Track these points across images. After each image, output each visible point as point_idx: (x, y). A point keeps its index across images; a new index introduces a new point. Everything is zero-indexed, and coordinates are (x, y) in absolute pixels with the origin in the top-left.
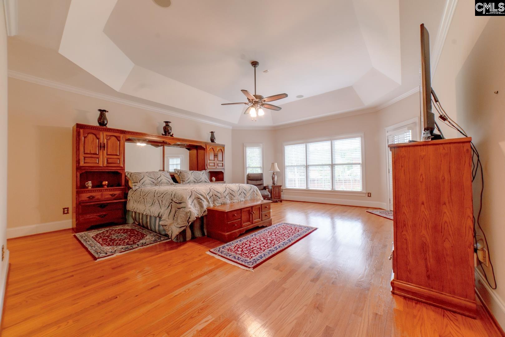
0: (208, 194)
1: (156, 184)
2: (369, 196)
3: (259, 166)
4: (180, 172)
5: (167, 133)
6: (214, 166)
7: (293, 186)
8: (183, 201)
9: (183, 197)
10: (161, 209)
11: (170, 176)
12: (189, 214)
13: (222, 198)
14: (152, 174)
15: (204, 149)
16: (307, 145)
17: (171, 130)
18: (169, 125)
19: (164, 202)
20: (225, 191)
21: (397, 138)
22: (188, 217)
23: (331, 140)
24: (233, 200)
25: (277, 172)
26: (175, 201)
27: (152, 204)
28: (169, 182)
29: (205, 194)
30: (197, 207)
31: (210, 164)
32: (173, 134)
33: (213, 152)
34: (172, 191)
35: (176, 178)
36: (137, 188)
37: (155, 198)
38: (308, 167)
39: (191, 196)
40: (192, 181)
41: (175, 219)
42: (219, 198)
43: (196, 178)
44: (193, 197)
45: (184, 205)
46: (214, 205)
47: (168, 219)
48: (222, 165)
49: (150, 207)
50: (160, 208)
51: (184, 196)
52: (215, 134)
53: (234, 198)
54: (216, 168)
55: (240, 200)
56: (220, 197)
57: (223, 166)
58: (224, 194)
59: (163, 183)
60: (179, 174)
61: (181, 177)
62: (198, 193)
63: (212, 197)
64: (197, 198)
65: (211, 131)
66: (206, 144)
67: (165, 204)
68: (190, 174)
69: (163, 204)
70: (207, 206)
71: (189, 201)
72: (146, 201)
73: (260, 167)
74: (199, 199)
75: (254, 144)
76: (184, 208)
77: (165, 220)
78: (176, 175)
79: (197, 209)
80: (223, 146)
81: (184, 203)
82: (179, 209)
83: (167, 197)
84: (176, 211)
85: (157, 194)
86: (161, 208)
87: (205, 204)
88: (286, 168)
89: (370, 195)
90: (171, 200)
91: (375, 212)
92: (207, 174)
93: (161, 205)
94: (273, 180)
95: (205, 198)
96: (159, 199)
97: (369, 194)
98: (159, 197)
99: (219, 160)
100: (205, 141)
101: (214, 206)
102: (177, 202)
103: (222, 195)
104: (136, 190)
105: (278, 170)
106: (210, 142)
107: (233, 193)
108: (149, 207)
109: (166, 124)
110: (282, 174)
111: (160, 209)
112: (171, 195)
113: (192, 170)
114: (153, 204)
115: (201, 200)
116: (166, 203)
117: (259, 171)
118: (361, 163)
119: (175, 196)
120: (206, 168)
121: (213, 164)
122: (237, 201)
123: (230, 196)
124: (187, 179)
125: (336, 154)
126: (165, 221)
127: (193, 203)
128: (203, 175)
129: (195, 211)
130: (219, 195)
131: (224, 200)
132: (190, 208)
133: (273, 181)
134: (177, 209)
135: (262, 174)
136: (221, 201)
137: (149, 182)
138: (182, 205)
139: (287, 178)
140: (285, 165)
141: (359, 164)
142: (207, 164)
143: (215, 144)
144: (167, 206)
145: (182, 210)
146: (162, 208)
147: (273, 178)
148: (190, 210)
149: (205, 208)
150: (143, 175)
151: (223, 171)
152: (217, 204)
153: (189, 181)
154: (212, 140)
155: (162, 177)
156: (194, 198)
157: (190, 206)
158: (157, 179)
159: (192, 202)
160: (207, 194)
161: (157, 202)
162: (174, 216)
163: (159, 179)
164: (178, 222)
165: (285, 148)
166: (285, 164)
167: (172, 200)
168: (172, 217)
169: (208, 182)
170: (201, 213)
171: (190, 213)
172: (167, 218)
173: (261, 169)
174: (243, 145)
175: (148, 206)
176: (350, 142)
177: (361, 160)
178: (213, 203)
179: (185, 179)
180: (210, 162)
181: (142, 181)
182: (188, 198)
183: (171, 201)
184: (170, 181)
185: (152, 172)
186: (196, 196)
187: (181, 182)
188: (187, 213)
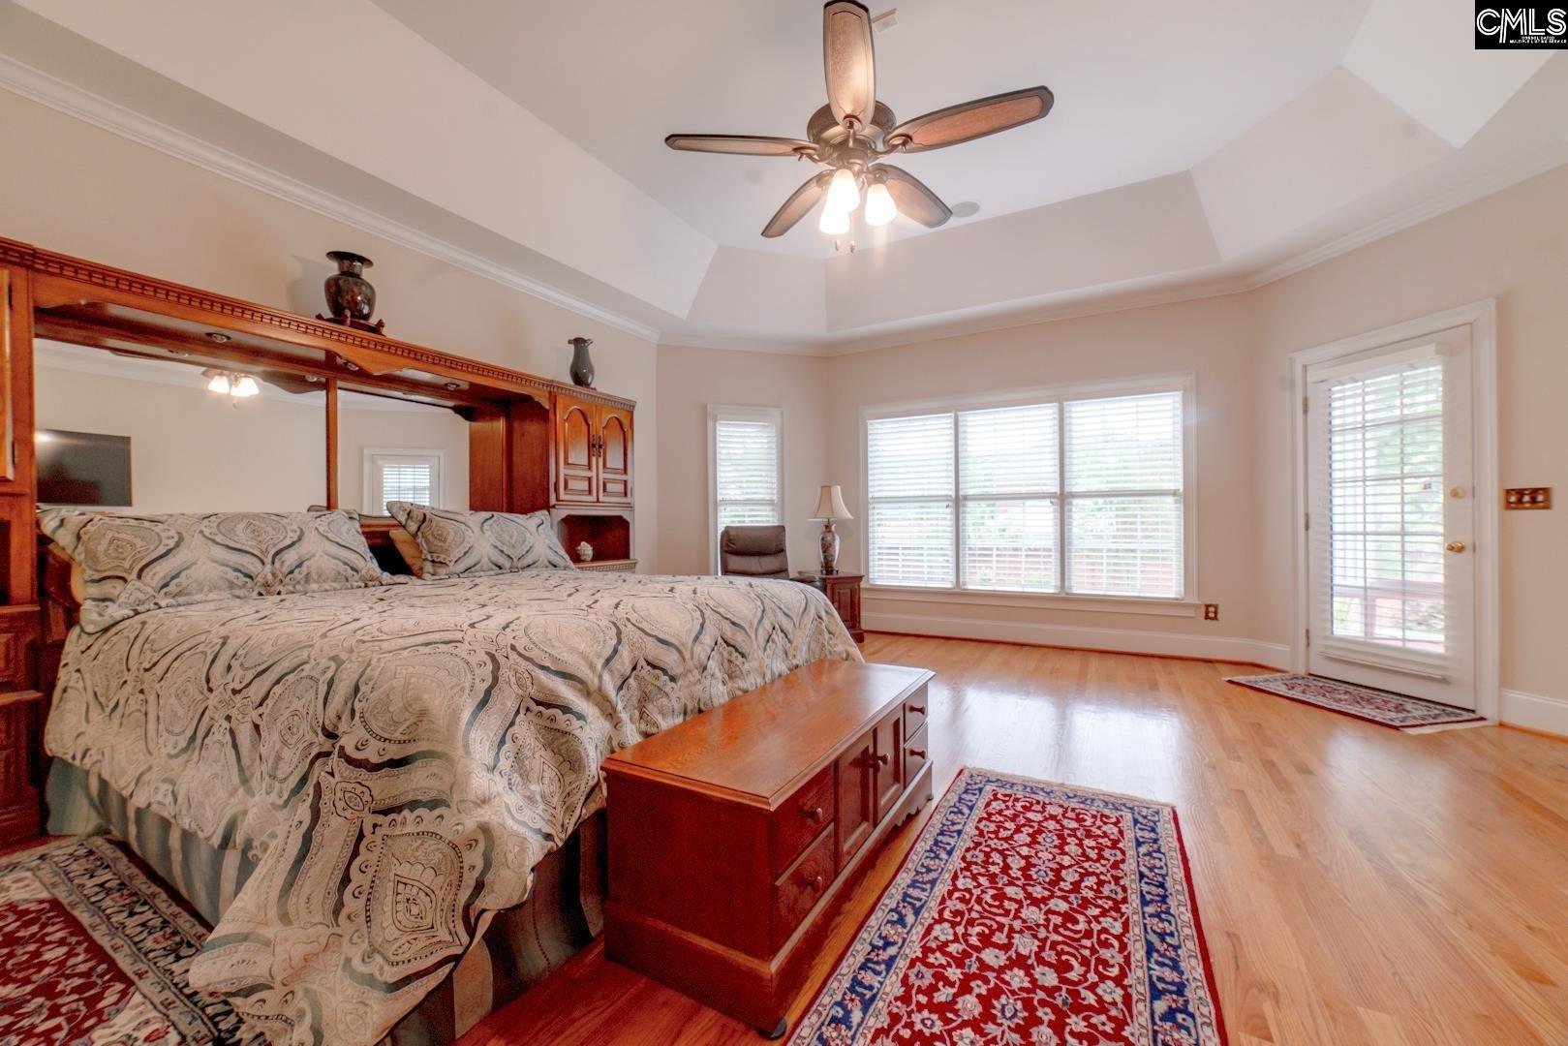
0: (608, 661)
1: (267, 585)
2: (1212, 615)
3: (767, 497)
4: (421, 517)
5: (348, 313)
6: (590, 492)
7: (926, 577)
8: (422, 746)
9: (423, 713)
10: (250, 792)
11: (363, 539)
12: (475, 858)
13: (690, 678)
14: (242, 526)
15: (540, 414)
16: (960, 418)
17: (370, 302)
18: (358, 276)
19: (271, 739)
20: (700, 633)
21: (1360, 391)
22: (470, 880)
23: (1061, 400)
24: (742, 676)
25: (842, 523)
26: (350, 751)
27: (193, 738)
28: (353, 569)
29: (592, 666)
30: (534, 775)
31: (573, 485)
32: (380, 324)
33: (584, 428)
34: (334, 658)
35: (400, 546)
36: (115, 611)
37: (213, 700)
38: (964, 506)
39: (488, 693)
40: (485, 561)
41: (352, 905)
42: (673, 679)
43: (505, 549)
44: (507, 699)
45: (434, 783)
46: (643, 727)
47: (285, 919)
48: (620, 488)
49: (176, 763)
50: (236, 779)
51: (437, 704)
52: (591, 349)
53: (747, 666)
54: (598, 501)
55: (772, 674)
56: (677, 671)
57: (626, 495)
58: (698, 649)
59: (314, 576)
60: (413, 527)
61: (428, 542)
62: (543, 668)
63: (631, 680)
64: (533, 706)
65: (573, 338)
66: (553, 389)
67: (279, 758)
68: (477, 530)
69: (263, 750)
70: (604, 746)
71: (475, 735)
72: (152, 716)
73: (771, 503)
74: (548, 706)
75: (746, 409)
76: (433, 804)
77: (245, 938)
78: (401, 530)
79: (535, 787)
80: (629, 409)
81: (435, 766)
82: (385, 812)
83: (297, 704)
84: (361, 836)
85: (229, 668)
86: (245, 781)
87: (592, 737)
88: (871, 506)
89: (1216, 613)
90: (321, 737)
91: (1267, 680)
92: (556, 527)
93: (245, 761)
94: (824, 552)
95: (587, 693)
96: (234, 713)
97: (1212, 609)
98: (239, 697)
99: (608, 466)
100: (548, 373)
101: (647, 735)
102: (375, 759)
103: (687, 656)
104: (106, 630)
105: (847, 515)
106: (571, 382)
107: (739, 638)
108: (171, 756)
109: (341, 267)
110: (858, 531)
111: (241, 791)
112: (323, 689)
113: (485, 509)
114: (199, 741)
115: (566, 709)
116: (286, 754)
117: (764, 518)
118: (1182, 490)
119: (358, 706)
120: (553, 501)
121: (584, 485)
122: (760, 681)
123: (725, 654)
124: (456, 554)
125: (1075, 455)
126: (242, 951)
127: (508, 745)
128: (539, 533)
129: (527, 815)
130: (670, 659)
131: (699, 687)
132: (485, 801)
133: (825, 558)
134: (369, 820)
135: (782, 529)
136: (684, 694)
137: (215, 572)
138: (417, 781)
139: (876, 546)
140: (870, 495)
141: (1174, 493)
142: (556, 484)
143: (590, 392)
144: (292, 783)
145: (410, 828)
146: (254, 783)
147: (826, 547)
148: (485, 814)
149: (593, 761)
150: (172, 533)
151: (626, 515)
152: (659, 719)
153: (468, 562)
154: (579, 379)
155: (312, 545)
156: (511, 704)
157: (481, 782)
158: (277, 554)
159: (502, 742)
160: (599, 667)
161: (220, 735)
162: (346, 880)
163: (291, 558)
164: (375, 928)
165: (870, 427)
166: (870, 489)
167: (331, 735)
168: (318, 897)
169: (565, 568)
170: (569, 810)
171: (481, 847)
172: (273, 913)
173: (773, 510)
174: (704, 409)
175: (164, 751)
176: (1135, 410)
177: (1180, 478)
178: (637, 713)
179: (446, 551)
180: (570, 472)
181: (162, 570)
182: (466, 715)
183: (321, 743)
184: (359, 563)
185: (244, 516)
186: (532, 691)
187: (428, 567)
188: (455, 847)
